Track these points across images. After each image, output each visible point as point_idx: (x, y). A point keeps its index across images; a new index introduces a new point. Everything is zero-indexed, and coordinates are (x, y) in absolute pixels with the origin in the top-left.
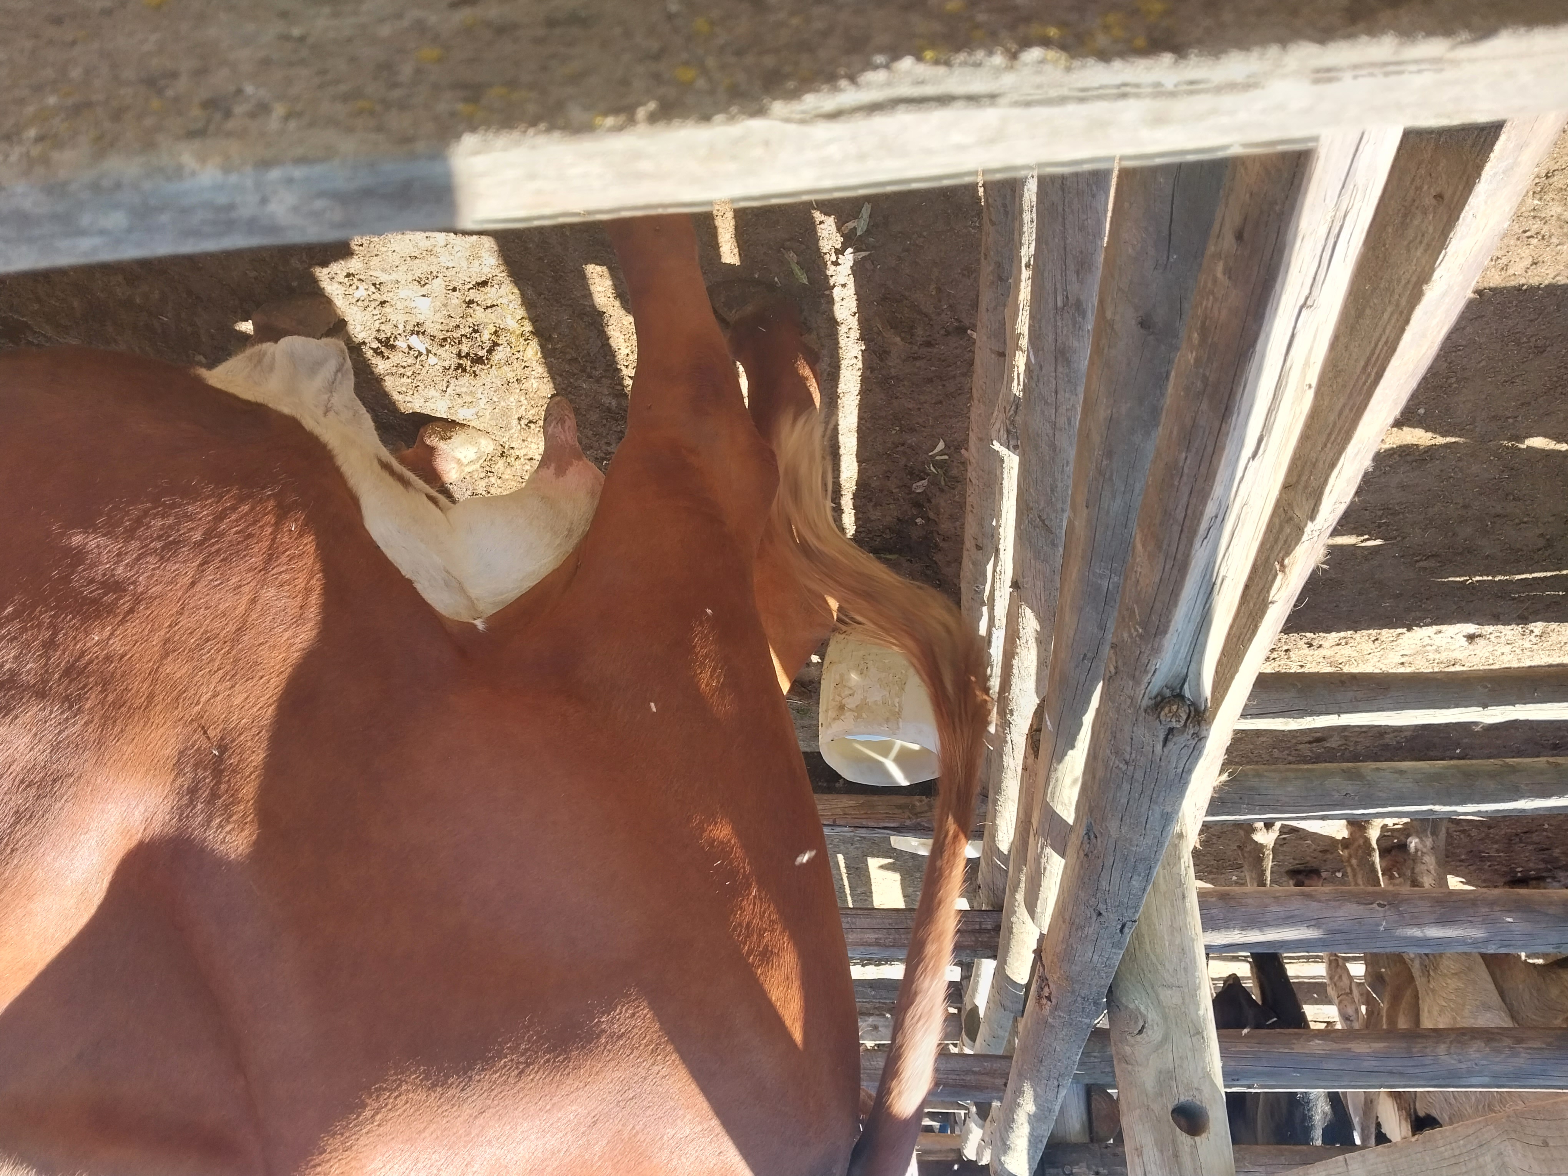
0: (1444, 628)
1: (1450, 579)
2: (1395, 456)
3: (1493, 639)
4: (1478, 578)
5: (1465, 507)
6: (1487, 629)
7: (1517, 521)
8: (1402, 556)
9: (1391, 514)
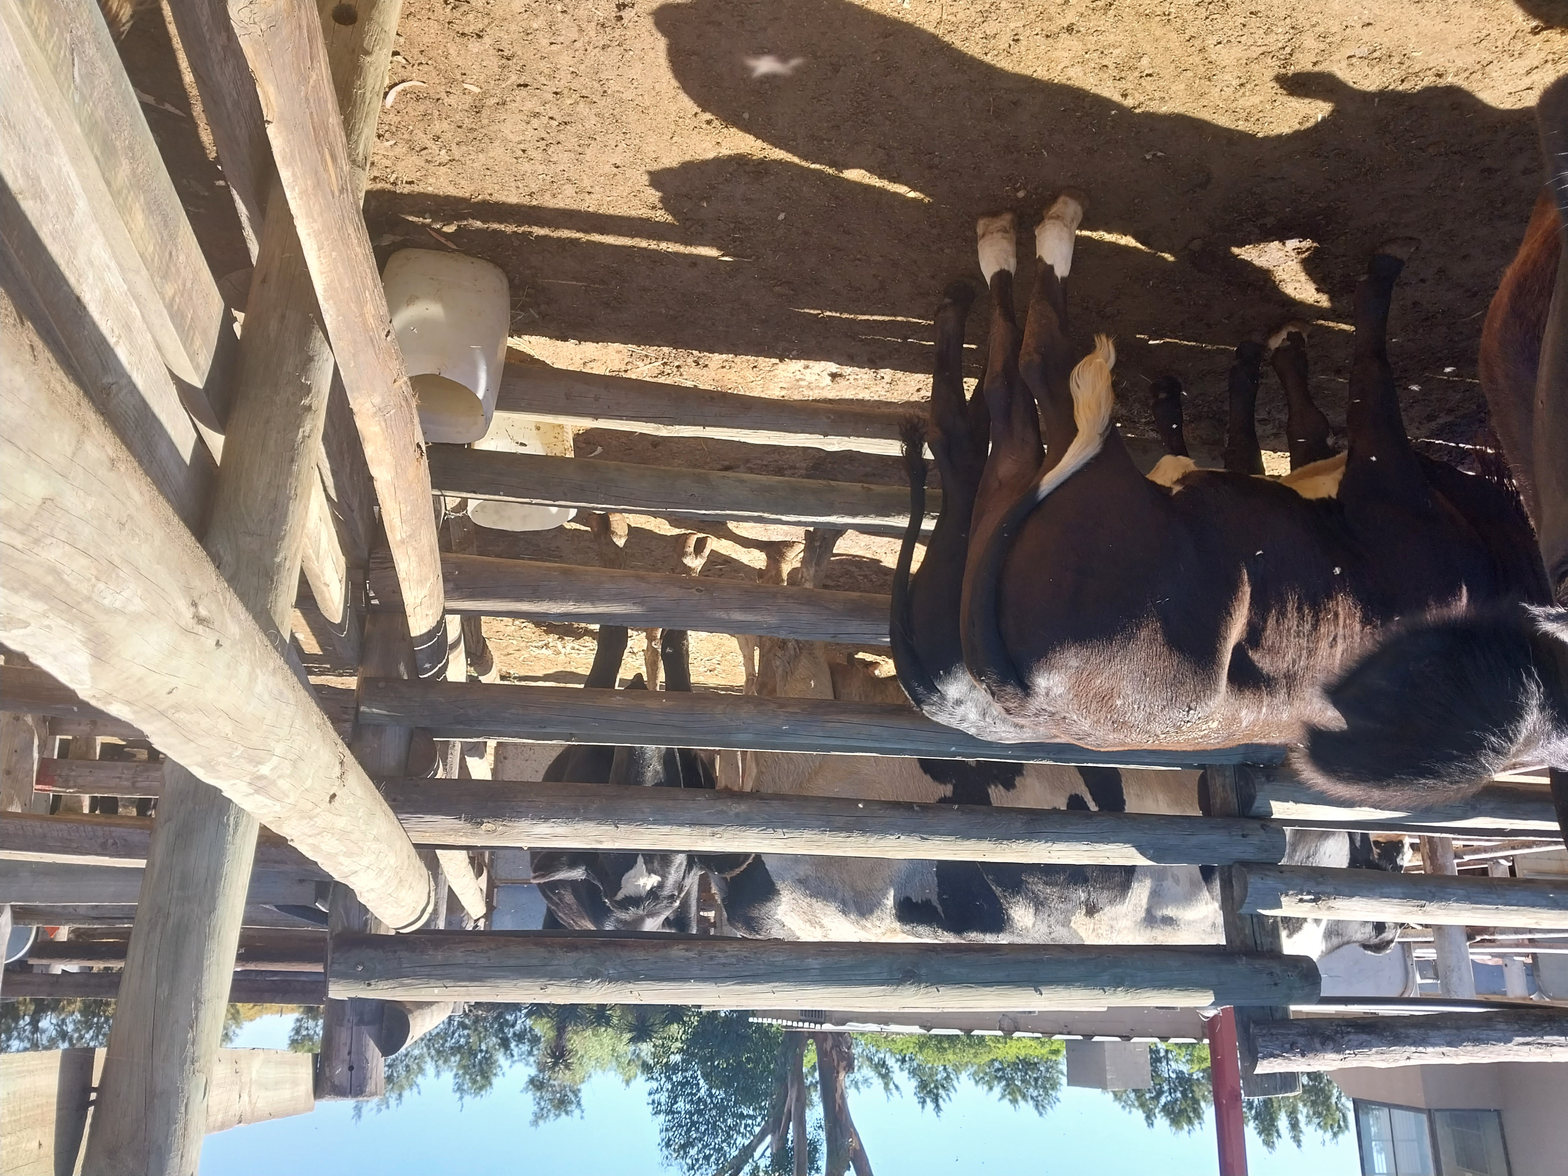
0: (811, 363)
1: (806, 311)
2: (733, 163)
3: (852, 380)
4: (828, 313)
5: (806, 233)
6: (847, 370)
7: (852, 256)
8: (761, 279)
9: (743, 229)
